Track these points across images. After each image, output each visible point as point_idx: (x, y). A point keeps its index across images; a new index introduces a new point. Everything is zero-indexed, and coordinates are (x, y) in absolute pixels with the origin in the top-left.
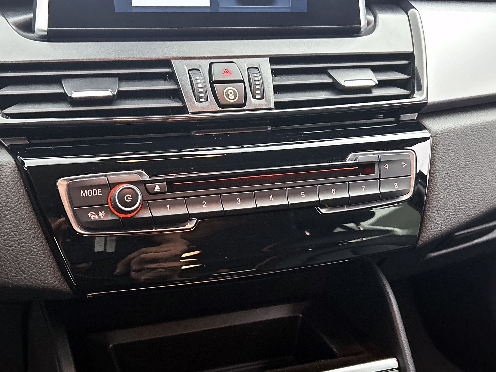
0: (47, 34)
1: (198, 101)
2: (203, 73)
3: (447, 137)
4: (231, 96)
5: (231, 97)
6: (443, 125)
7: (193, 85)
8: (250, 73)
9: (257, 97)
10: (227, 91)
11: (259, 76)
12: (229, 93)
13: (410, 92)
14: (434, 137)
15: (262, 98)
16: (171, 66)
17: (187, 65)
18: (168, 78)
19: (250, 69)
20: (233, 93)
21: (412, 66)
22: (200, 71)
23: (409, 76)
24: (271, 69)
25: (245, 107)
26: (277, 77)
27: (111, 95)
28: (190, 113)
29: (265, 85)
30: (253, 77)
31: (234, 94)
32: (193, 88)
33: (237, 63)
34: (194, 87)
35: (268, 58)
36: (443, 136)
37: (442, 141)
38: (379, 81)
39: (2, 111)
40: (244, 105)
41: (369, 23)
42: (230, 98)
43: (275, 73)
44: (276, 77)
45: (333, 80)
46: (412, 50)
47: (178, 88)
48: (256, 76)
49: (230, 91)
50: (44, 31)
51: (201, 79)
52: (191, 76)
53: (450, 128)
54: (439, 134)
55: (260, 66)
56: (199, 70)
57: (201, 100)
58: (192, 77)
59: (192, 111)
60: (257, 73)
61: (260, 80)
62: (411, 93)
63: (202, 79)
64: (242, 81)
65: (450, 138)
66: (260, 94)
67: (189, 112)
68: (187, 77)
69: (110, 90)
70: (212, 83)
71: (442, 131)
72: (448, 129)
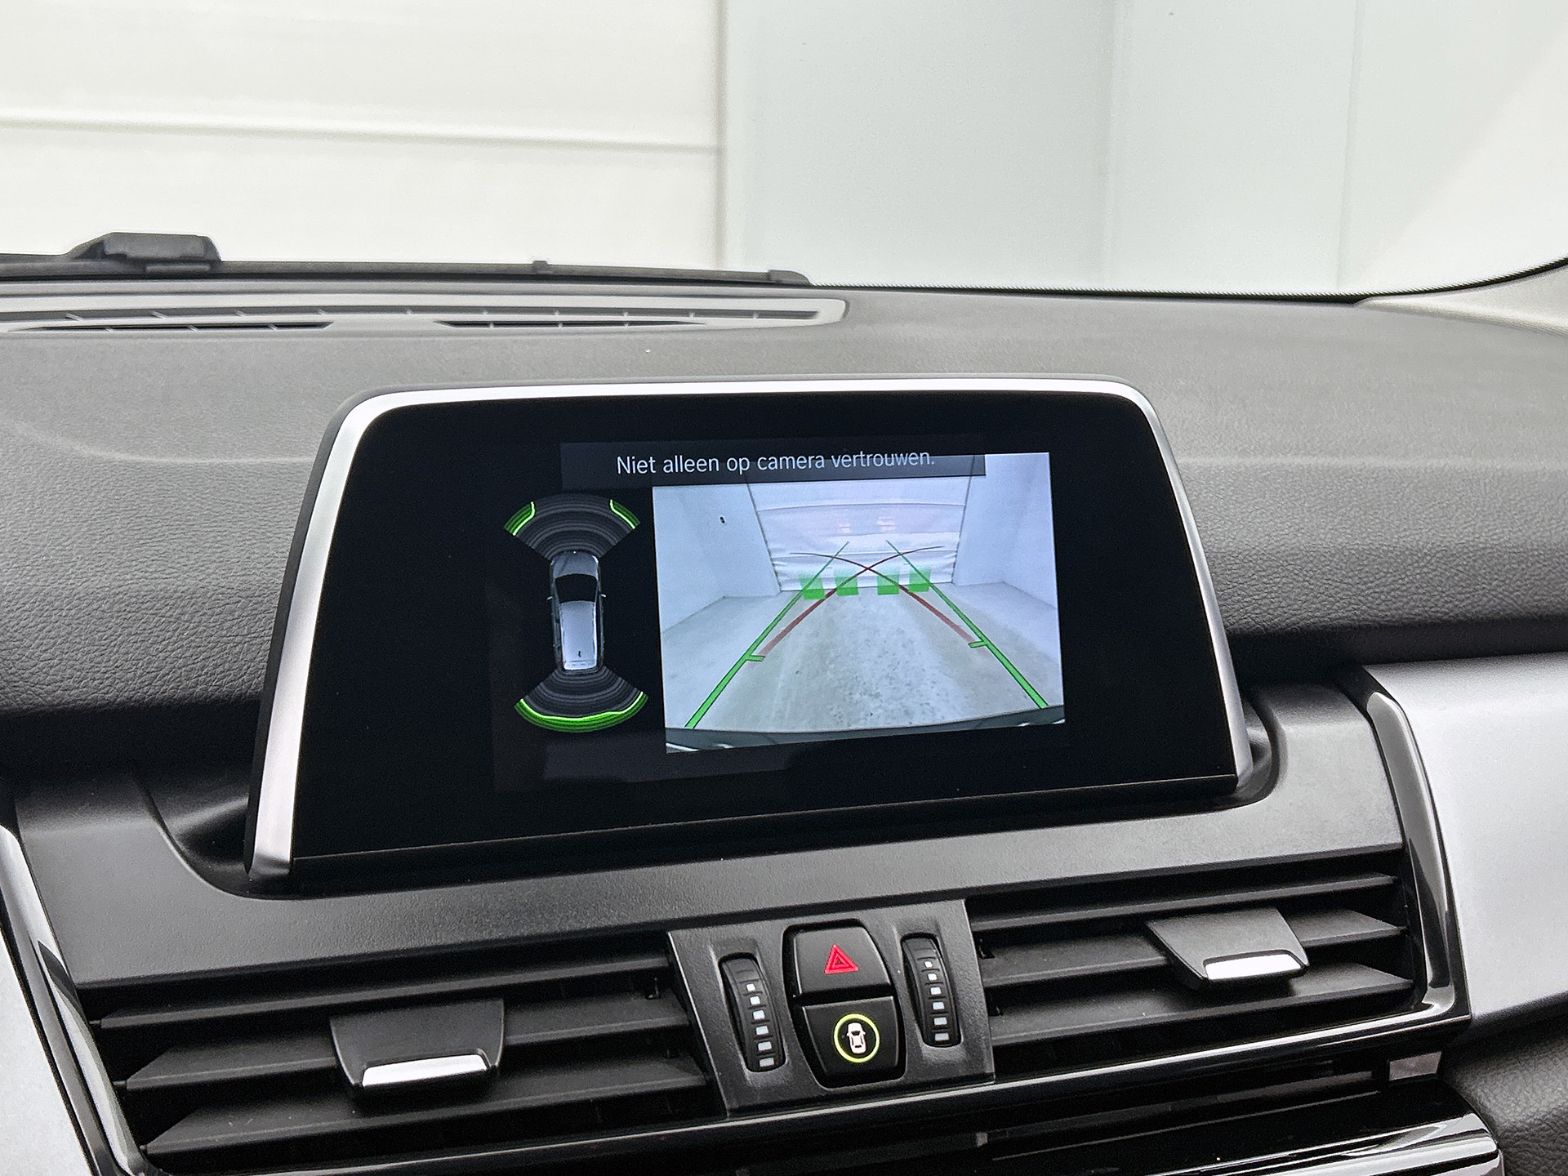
0: (289, 873)
1: (754, 1067)
2: (765, 967)
3: (1550, 1144)
4: (858, 1043)
5: (856, 1047)
6: (1532, 1102)
7: (735, 1012)
8: (910, 957)
9: (940, 1037)
10: (844, 1029)
11: (940, 967)
12: (849, 1034)
13: (1412, 981)
14: (1510, 1150)
15: (954, 1041)
16: (666, 949)
17: (717, 945)
18: (656, 988)
19: (910, 942)
20: (862, 1033)
21: (1407, 894)
22: (756, 960)
23: (1402, 928)
24: (975, 934)
25: (902, 1078)
26: (994, 957)
27: (485, 1068)
28: (731, 1110)
29: (960, 994)
30: (923, 971)
31: (865, 1036)
32: (738, 1024)
33: (867, 924)
34: (740, 1022)
35: (963, 902)
36: (1537, 1145)
37: (1535, 1163)
38: (1309, 951)
39: (142, 1147)
40: (899, 1070)
41: (1256, 751)
42: (855, 1050)
43: (987, 944)
44: (990, 956)
45: (1168, 960)
46: (1399, 840)
47: (690, 1022)
48: (931, 968)
49: (853, 1027)
50: (279, 864)
51: (761, 992)
52: (731, 982)
53: (1555, 1112)
54: (1523, 1138)
55: (938, 930)
56: (751, 957)
57: (764, 1063)
58: (733, 987)
59: (736, 1105)
60: (934, 958)
61: (944, 982)
62: (1413, 986)
63: (763, 991)
64: (889, 989)
65: (1558, 1149)
66: (946, 1028)
67: (727, 1106)
68: (718, 987)
69: (480, 1051)
70: (796, 1000)
71: (1531, 1124)
72: (1548, 1117)
